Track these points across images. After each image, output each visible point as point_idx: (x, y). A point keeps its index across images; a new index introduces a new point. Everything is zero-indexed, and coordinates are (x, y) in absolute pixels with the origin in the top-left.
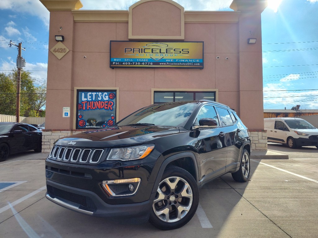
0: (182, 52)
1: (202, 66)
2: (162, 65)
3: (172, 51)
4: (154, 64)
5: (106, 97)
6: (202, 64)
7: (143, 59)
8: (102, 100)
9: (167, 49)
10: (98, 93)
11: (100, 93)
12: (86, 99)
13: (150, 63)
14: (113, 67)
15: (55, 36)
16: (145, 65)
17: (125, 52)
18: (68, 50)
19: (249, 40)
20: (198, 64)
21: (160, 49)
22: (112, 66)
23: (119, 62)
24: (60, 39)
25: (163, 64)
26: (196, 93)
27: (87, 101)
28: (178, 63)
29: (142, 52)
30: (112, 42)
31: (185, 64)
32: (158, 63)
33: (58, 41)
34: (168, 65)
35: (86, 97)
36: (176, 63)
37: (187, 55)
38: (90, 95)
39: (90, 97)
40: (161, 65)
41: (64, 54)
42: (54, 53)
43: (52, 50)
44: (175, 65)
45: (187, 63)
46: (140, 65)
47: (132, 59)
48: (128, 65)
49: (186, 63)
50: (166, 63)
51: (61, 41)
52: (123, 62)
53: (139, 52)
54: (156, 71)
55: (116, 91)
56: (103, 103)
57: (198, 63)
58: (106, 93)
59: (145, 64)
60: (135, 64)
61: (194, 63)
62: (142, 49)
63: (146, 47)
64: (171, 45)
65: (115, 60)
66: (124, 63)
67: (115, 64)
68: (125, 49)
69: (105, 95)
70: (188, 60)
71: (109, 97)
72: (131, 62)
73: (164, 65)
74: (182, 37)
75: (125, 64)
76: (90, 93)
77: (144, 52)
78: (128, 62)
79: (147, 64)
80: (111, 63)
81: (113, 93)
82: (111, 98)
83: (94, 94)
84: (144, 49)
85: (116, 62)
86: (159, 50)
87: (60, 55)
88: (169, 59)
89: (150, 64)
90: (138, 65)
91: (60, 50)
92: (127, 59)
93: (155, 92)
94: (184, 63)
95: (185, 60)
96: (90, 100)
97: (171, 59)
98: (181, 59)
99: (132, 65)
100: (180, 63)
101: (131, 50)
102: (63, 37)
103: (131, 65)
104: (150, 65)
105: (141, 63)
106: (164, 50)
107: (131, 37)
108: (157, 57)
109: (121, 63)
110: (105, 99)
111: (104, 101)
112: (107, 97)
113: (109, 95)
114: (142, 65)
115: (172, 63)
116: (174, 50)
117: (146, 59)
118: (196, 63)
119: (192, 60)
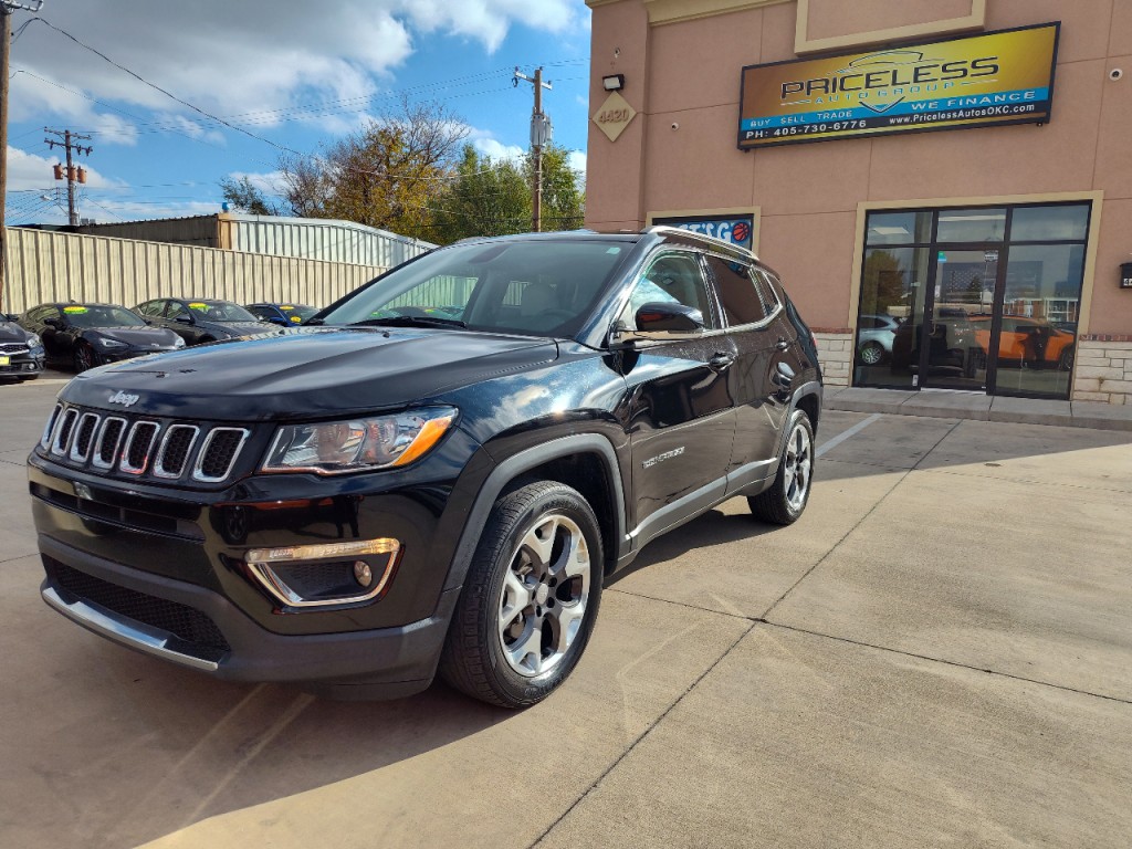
0: (971, 71)
1: (1043, 114)
2: (896, 124)
3: (937, 73)
4: (871, 122)
5: (725, 234)
6: (1045, 105)
7: (837, 112)
9: (917, 69)
10: (704, 226)
11: (710, 226)
13: (858, 120)
14: (745, 145)
15: (604, 78)
16: (841, 129)
17: (784, 96)
18: (632, 113)
20: (1031, 107)
21: (895, 73)
22: (742, 143)
23: (764, 130)
24: (615, 83)
25: (900, 121)
26: (1015, 210)
28: (952, 112)
29: (834, 91)
30: (746, 71)
31: (977, 113)
32: (883, 121)
33: (612, 90)
34: (918, 122)
36: (946, 112)
37: (993, 79)
40: (893, 125)
41: (623, 125)
42: (600, 125)
43: (596, 118)
44: (942, 120)
45: (986, 108)
46: (827, 131)
47: (805, 116)
48: (789, 134)
49: (981, 109)
50: (911, 116)
51: (617, 89)
52: (775, 129)
53: (827, 92)
54: (879, 145)
55: (751, 216)
57: (1025, 104)
58: (725, 225)
59: (842, 126)
60: (810, 132)
61: (1012, 106)
62: (835, 80)
63: (850, 71)
64: (932, 52)
65: (753, 124)
66: (778, 133)
67: (752, 138)
68: (784, 86)
69: (724, 230)
70: (992, 97)
71: (733, 236)
72: (798, 127)
73: (903, 123)
74: (976, 20)
75: (781, 135)
76: (684, 227)
77: (842, 89)
78: (789, 128)
79: (849, 128)
80: (741, 135)
81: (745, 224)
82: (738, 237)
84: (842, 80)
85: (754, 131)
86: (891, 74)
87: (613, 130)
88: (922, 103)
89: (857, 125)
90: (819, 132)
91: (615, 116)
92: (787, 117)
93: (869, 213)
94: (976, 109)
95: (979, 98)
97: (928, 102)
98: (965, 99)
99: (803, 133)
100: (961, 114)
101: (802, 88)
102: (621, 78)
103: (797, 133)
104: (857, 127)
105: (830, 124)
106: (906, 74)
107: (802, 46)
108: (881, 99)
109: (770, 132)
112: (728, 235)
113: (732, 230)
114: (833, 130)
115: (936, 113)
116: (944, 69)
117: (845, 111)
118: (1019, 105)
119: (1008, 94)
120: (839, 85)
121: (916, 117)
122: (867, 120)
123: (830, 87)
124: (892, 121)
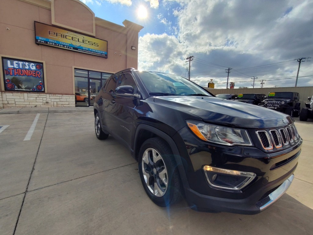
0: (94, 45)
1: (106, 57)
3: (87, 42)
5: (33, 67)
6: (106, 55)
7: (65, 43)
8: (29, 69)
9: (83, 40)
10: (24, 63)
11: (27, 64)
12: (12, 66)
13: (71, 47)
16: (67, 48)
17: (49, 34)
19: (132, 47)
21: (78, 39)
22: (37, 42)
23: (44, 41)
25: (80, 50)
26: (103, 73)
27: (14, 68)
29: (64, 38)
30: (36, 23)
32: (77, 49)
34: (84, 51)
35: (12, 64)
36: (90, 51)
37: (98, 47)
38: (16, 63)
39: (17, 65)
44: (90, 53)
45: (97, 53)
46: (63, 47)
47: (56, 41)
48: (52, 44)
49: (96, 52)
50: (83, 50)
53: (62, 37)
54: (76, 54)
55: (42, 63)
56: (30, 72)
57: (104, 54)
58: (32, 64)
59: (67, 47)
60: (58, 46)
61: (101, 54)
63: (67, 34)
64: (86, 38)
65: (40, 38)
66: (49, 43)
67: (41, 42)
68: (49, 32)
69: (32, 65)
70: (98, 51)
71: (36, 68)
72: (55, 44)
73: (81, 51)
74: (94, 35)
76: (17, 62)
77: (66, 38)
78: (52, 43)
79: (69, 48)
80: (36, 40)
81: (40, 65)
82: (38, 68)
83: (21, 63)
84: (66, 36)
85: (41, 40)
86: (77, 39)
90: (61, 46)
92: (51, 40)
93: (75, 68)
96: (17, 67)
97: (86, 48)
98: (93, 49)
99: (56, 45)
100: (93, 52)
101: (55, 34)
104: (71, 48)
105: (64, 46)
106: (81, 40)
107: (54, 23)
108: (77, 44)
109: (46, 42)
110: (32, 69)
111: (32, 70)
113: (36, 66)
114: (64, 47)
115: (87, 51)
116: (89, 42)
117: (68, 44)
118: (103, 54)
119: (101, 51)
120: (66, 37)
121: (84, 50)
122: (73, 48)
123: (63, 36)
124: (79, 50)
